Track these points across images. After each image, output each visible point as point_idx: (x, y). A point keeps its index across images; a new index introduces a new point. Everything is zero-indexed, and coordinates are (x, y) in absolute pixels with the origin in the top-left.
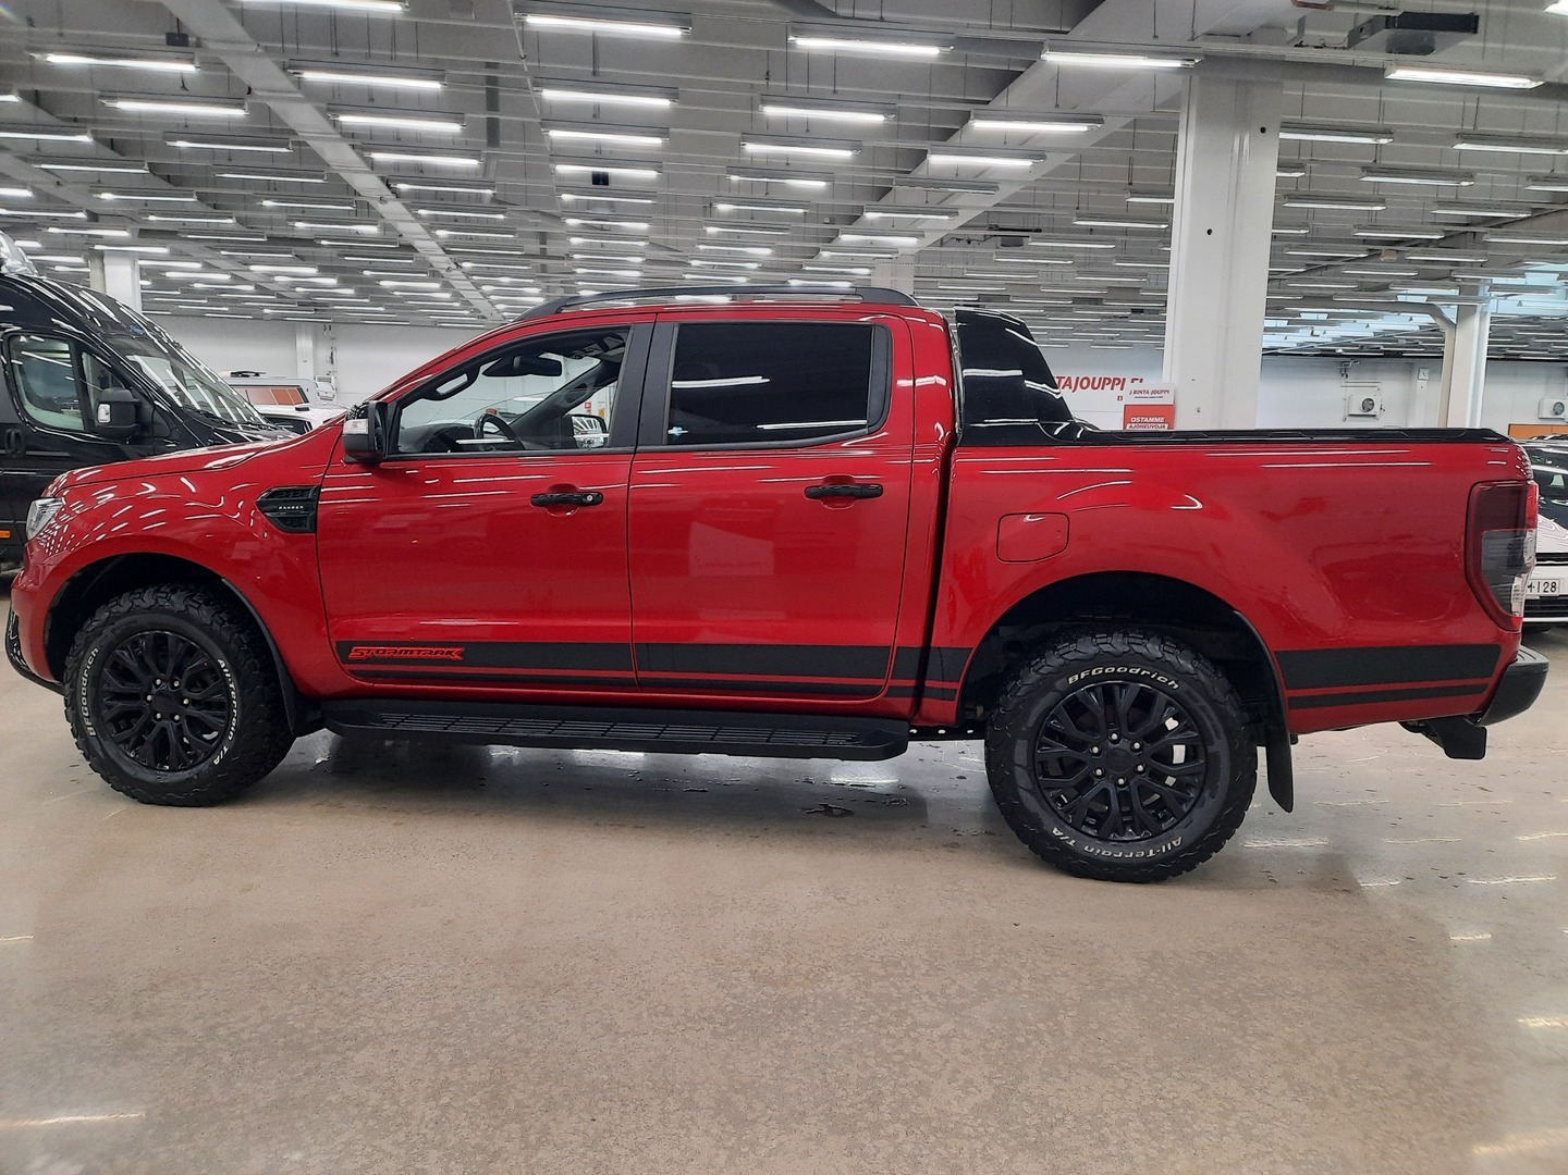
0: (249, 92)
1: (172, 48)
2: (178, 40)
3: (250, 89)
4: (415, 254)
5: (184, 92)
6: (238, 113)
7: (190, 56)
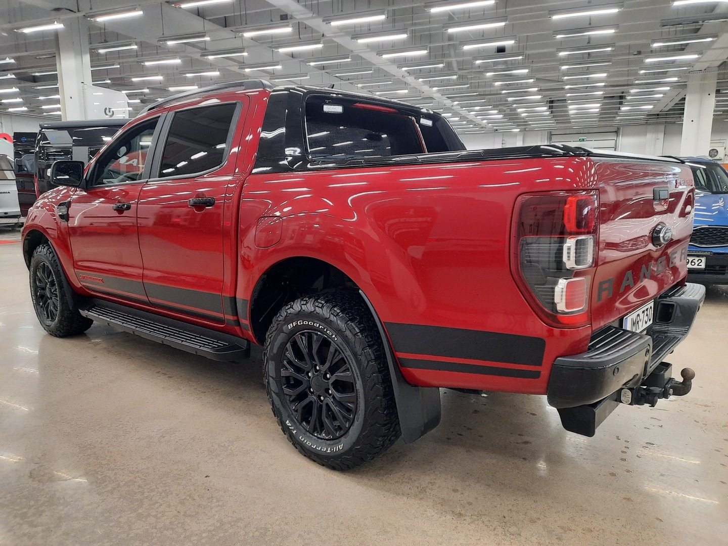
0: (323, 36)
1: (282, 21)
2: (284, 18)
3: (323, 34)
4: (434, 101)
5: (300, 40)
6: (320, 46)
7: (287, 24)
